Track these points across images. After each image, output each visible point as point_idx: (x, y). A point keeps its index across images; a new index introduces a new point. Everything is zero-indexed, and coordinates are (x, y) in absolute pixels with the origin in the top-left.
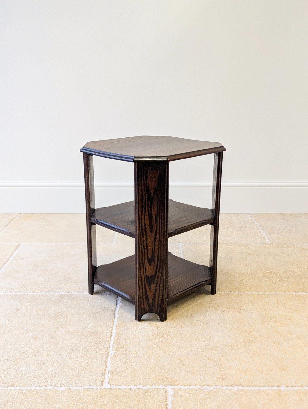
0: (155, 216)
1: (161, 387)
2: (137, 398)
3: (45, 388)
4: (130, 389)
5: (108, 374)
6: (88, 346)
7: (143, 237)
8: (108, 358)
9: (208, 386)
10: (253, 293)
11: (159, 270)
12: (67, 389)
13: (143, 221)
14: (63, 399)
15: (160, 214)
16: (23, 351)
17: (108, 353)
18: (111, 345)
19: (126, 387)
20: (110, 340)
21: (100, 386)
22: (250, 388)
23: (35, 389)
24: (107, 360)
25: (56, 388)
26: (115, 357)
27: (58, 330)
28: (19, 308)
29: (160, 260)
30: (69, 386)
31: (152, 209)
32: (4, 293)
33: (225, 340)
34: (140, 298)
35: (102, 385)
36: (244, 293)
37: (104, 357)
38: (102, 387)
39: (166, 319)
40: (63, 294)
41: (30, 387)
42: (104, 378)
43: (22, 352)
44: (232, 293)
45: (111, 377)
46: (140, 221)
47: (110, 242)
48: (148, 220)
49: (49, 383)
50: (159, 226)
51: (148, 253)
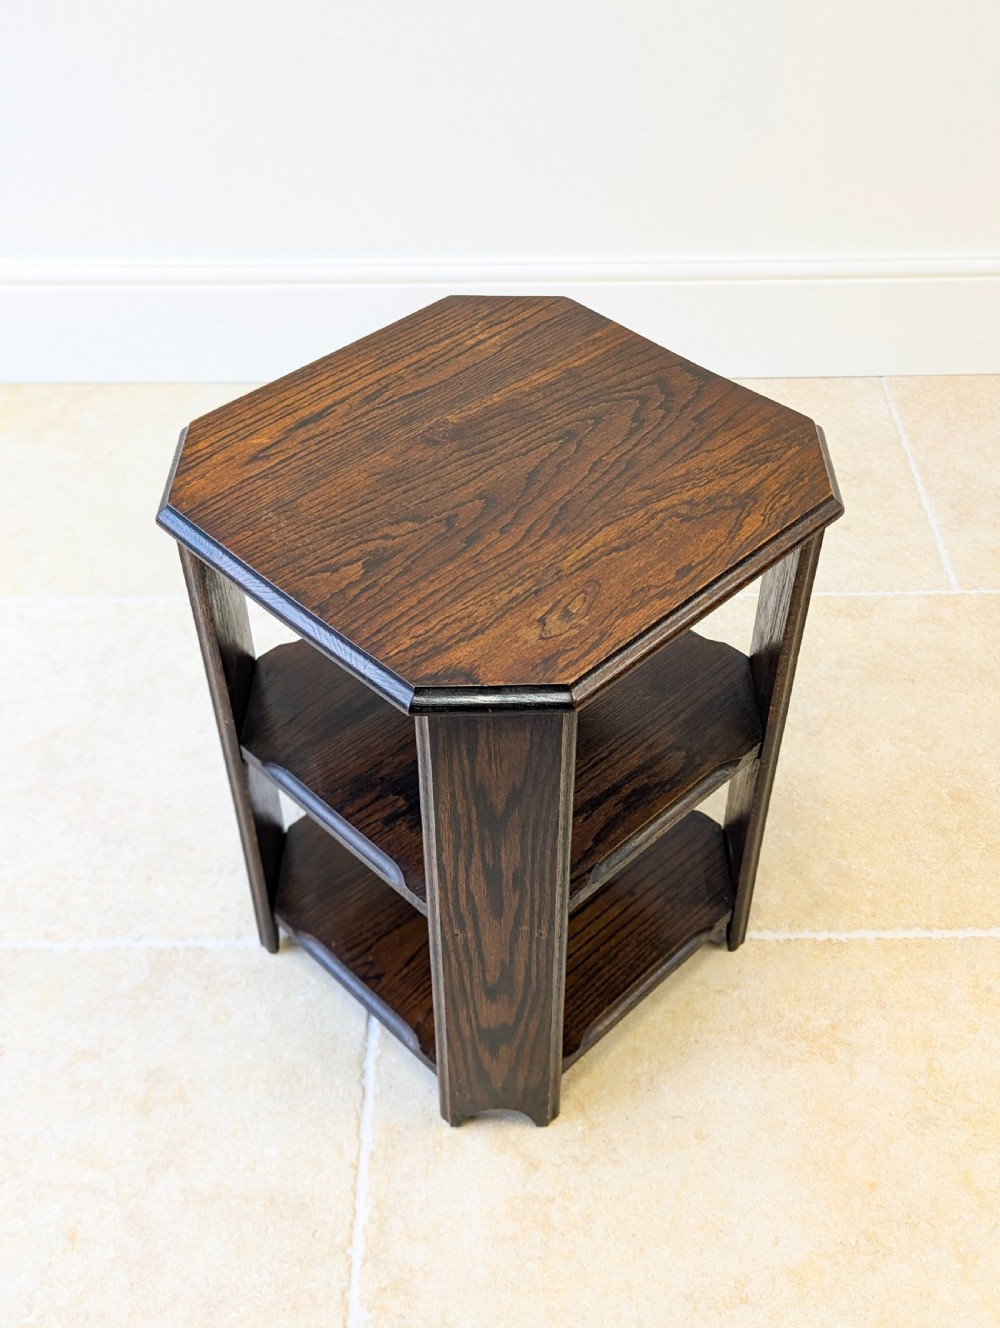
0: (511, 873)
6: (269, 1279)
7: (463, 929)
11: (531, 1012)
13: (462, 887)
15: (537, 866)
17: (345, 1321)
18: (356, 1273)
20: (351, 1243)
27: (152, 1180)
29: (533, 987)
31: (500, 850)
33: (777, 1241)
34: (458, 1078)
39: (555, 1115)
46: (449, 886)
48: (483, 885)
50: (532, 900)
51: (484, 971)
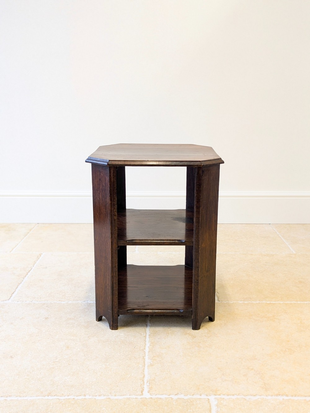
1: (203, 396)
2: (180, 408)
3: (84, 397)
4: (172, 399)
5: (147, 383)
6: (123, 354)
8: (144, 367)
9: (252, 395)
10: (284, 302)
12: (107, 398)
14: (103, 408)
16: (57, 360)
17: (144, 362)
18: (147, 354)
19: (167, 396)
20: (145, 349)
21: (141, 395)
22: (296, 398)
23: (74, 399)
24: (144, 369)
25: (95, 397)
26: (152, 366)
27: (90, 338)
28: (48, 316)
30: (108, 396)
32: (31, 302)
33: (263, 350)
35: (142, 394)
36: (276, 302)
37: (141, 366)
38: (142, 397)
40: (91, 303)
41: (68, 396)
42: (144, 387)
43: (55, 360)
44: (264, 302)
45: (150, 387)
47: (133, 252)
49: (88, 393)
